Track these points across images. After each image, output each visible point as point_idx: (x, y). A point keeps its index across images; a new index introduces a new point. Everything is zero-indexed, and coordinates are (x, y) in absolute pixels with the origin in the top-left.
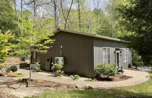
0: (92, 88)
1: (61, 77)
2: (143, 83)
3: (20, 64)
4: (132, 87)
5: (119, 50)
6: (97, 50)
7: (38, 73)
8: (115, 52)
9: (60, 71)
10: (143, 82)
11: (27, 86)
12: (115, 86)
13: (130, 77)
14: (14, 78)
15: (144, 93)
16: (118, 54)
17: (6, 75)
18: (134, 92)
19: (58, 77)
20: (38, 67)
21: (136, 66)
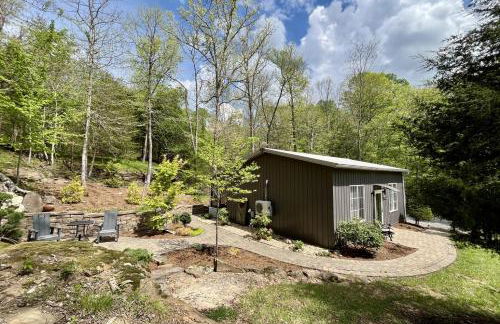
0: (337, 278)
1: (269, 242)
2: (446, 269)
3: (194, 207)
4: (422, 278)
5: (380, 188)
6: (338, 192)
7: (224, 227)
8: (373, 193)
9: (265, 229)
10: (444, 264)
11: (215, 270)
12: (384, 275)
13: (410, 249)
14: (187, 239)
15: (457, 301)
16: (378, 196)
17: (174, 232)
18: (432, 294)
19: (262, 240)
20: (225, 215)
21: (417, 220)
